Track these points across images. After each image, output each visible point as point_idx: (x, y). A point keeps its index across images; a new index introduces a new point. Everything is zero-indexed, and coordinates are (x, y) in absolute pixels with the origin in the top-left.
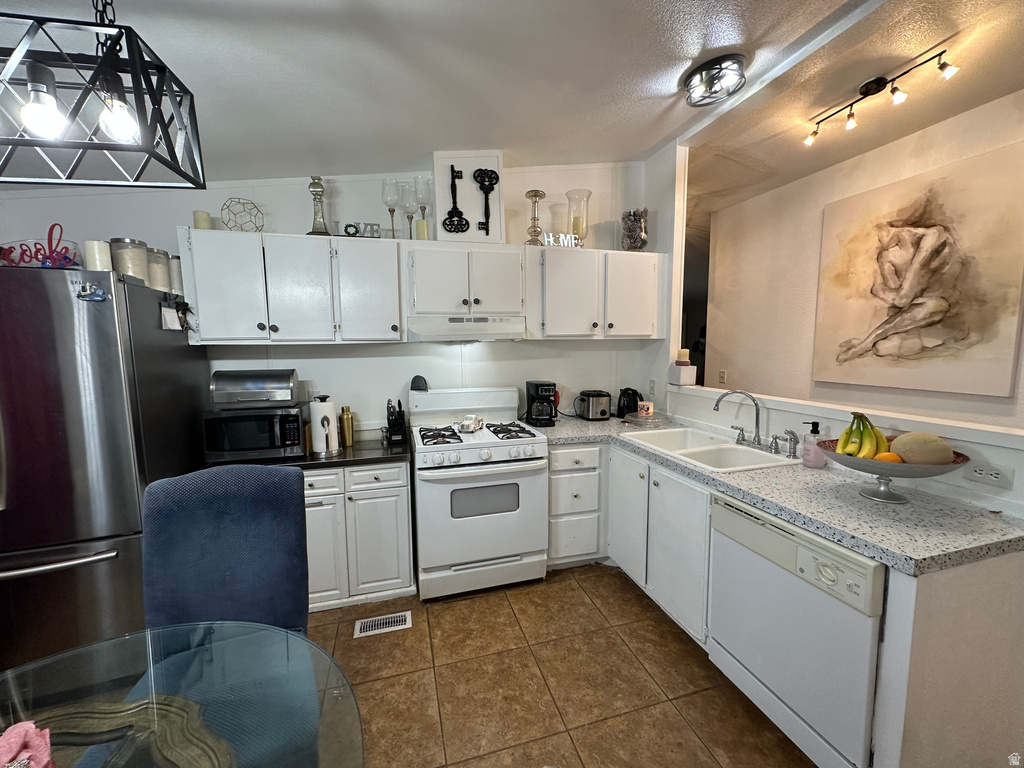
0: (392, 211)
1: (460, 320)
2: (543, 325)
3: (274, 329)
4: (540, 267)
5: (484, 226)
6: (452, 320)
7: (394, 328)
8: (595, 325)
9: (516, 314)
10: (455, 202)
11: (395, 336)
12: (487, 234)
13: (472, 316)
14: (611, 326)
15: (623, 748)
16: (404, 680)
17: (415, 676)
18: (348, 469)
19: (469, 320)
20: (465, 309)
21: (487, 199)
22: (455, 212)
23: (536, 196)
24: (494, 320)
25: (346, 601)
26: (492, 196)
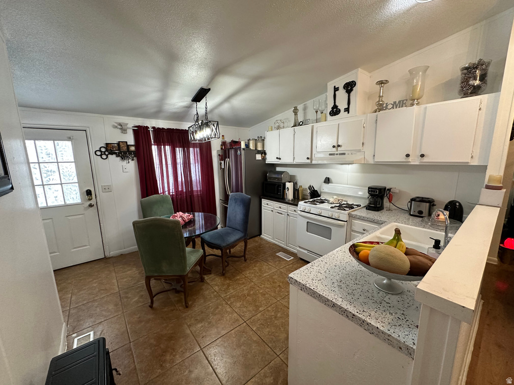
0: (317, 112)
1: (333, 154)
2: (374, 156)
3: (280, 159)
4: (375, 124)
5: (347, 110)
6: (330, 154)
7: (308, 158)
8: (408, 156)
9: (359, 151)
10: (335, 102)
11: (309, 161)
12: (348, 113)
13: (338, 152)
14: (422, 156)
15: (281, 315)
16: (270, 267)
17: (273, 268)
18: (289, 205)
19: (337, 154)
20: (334, 149)
21: (349, 96)
22: (335, 107)
23: (382, 84)
24: (348, 154)
25: (285, 247)
26: (352, 94)
